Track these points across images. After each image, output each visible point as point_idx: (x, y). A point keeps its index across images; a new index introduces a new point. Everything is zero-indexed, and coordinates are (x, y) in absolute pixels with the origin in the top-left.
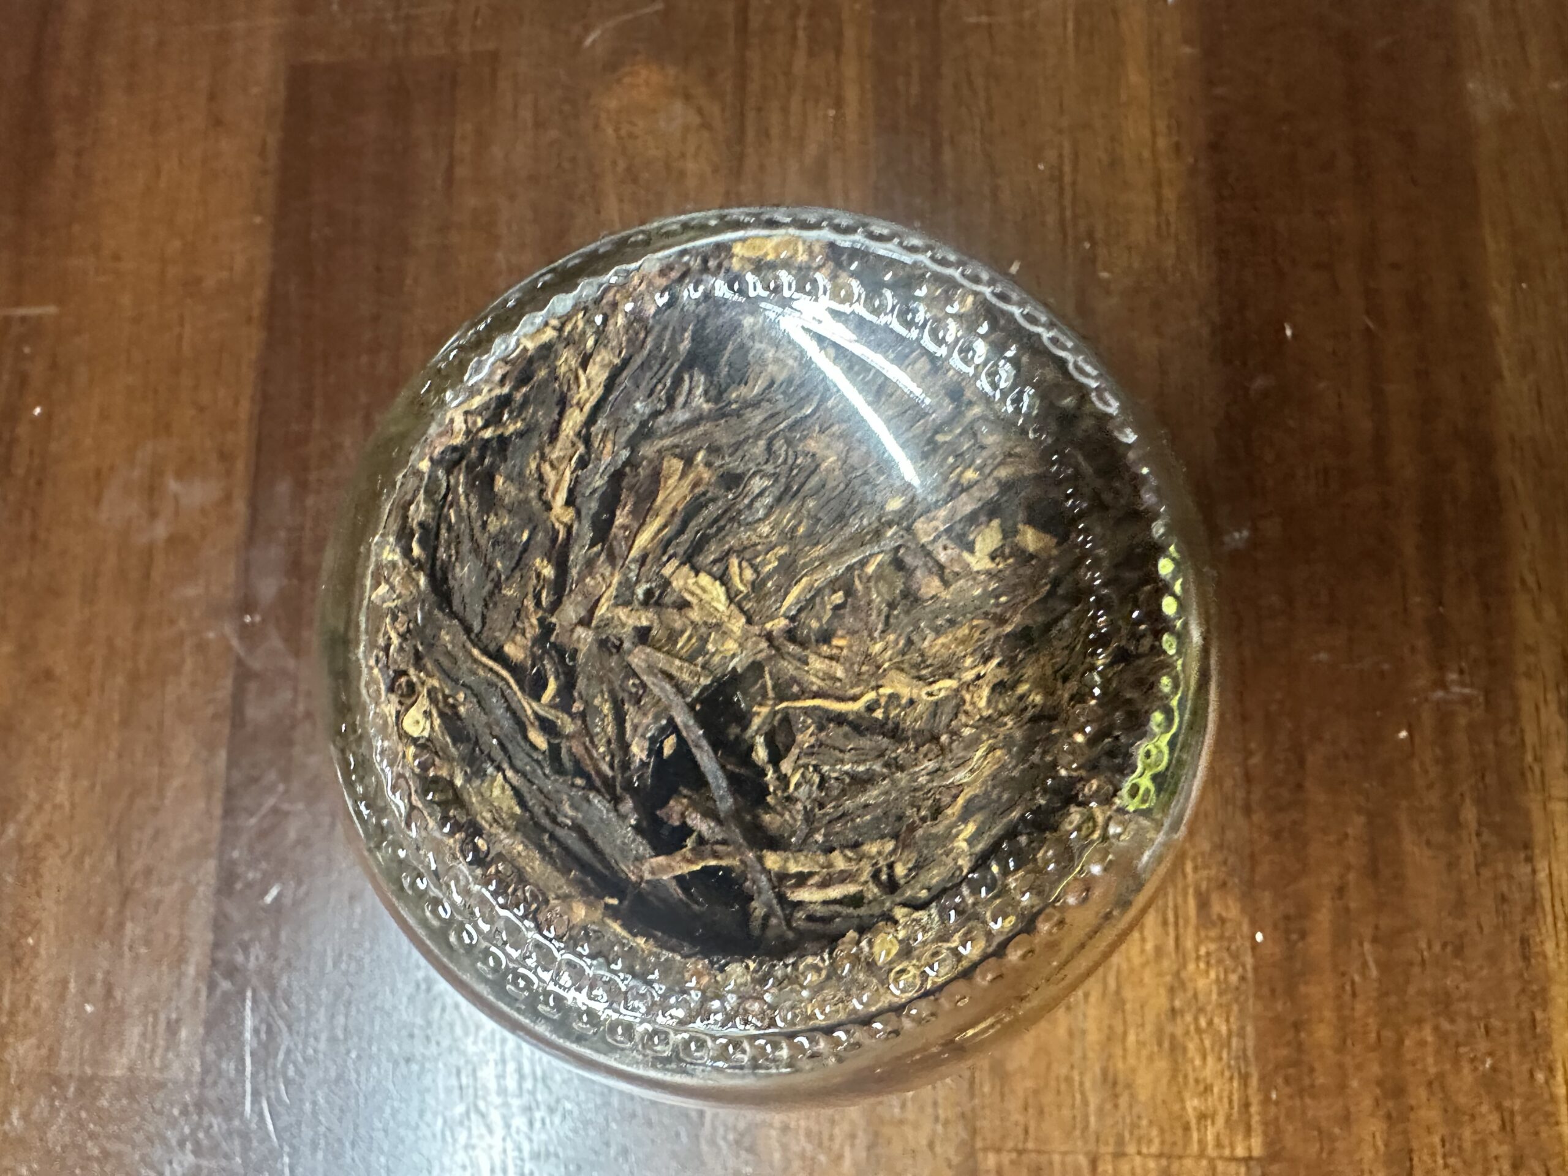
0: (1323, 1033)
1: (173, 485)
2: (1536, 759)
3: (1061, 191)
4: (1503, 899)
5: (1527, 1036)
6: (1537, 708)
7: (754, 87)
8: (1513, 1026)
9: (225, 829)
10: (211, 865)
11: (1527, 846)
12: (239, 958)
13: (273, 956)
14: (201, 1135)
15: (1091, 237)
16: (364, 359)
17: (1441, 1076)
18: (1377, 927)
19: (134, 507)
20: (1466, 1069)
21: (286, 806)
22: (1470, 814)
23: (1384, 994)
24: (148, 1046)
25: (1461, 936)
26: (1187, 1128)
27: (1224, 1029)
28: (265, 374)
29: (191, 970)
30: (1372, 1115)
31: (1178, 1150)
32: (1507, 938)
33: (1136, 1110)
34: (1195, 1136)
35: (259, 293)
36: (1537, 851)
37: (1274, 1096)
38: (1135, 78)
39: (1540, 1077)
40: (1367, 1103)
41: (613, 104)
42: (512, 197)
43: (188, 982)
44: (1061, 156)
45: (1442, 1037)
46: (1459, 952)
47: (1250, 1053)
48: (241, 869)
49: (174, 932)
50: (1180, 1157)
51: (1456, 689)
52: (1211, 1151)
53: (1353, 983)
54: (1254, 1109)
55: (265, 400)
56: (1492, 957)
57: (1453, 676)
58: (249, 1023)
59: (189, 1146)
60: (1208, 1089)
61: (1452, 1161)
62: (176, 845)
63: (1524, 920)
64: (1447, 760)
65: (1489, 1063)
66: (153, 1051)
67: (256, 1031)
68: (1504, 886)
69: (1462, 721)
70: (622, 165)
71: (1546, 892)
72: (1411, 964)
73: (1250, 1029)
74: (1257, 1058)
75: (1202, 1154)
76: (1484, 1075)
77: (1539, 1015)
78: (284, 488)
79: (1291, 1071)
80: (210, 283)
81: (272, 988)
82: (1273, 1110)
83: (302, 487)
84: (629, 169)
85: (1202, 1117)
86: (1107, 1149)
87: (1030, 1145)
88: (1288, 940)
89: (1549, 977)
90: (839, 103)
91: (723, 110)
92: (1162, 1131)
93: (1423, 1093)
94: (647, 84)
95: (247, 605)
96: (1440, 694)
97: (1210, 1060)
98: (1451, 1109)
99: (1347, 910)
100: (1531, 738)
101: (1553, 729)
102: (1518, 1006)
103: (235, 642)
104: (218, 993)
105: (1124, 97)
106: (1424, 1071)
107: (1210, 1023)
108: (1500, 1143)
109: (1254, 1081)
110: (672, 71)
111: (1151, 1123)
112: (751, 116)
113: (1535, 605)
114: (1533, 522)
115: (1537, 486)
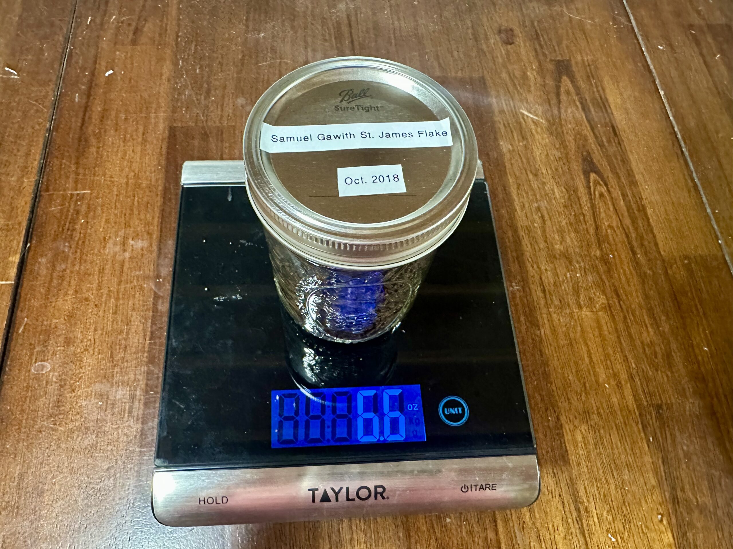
1: (131, 242)
2: (537, 304)
4: (534, 340)
5: (544, 375)
6: (536, 291)
8: (540, 373)
9: (150, 344)
11: (538, 326)
19: (118, 248)
20: (530, 386)
22: (522, 319)
29: (139, 389)
32: (536, 350)
36: (541, 327)
39: (549, 385)
43: (138, 393)
51: (515, 287)
55: (163, 218)
56: (533, 355)
57: (514, 284)
62: (133, 350)
63: (540, 345)
64: (515, 305)
65: (535, 383)
68: (534, 336)
69: (518, 295)
71: (544, 337)
76: (535, 386)
77: (546, 369)
89: (548, 359)
95: (158, 276)
96: (511, 288)
100: (535, 299)
101: (541, 296)
103: (153, 287)
113: (532, 266)
114: (529, 246)
115: (529, 237)
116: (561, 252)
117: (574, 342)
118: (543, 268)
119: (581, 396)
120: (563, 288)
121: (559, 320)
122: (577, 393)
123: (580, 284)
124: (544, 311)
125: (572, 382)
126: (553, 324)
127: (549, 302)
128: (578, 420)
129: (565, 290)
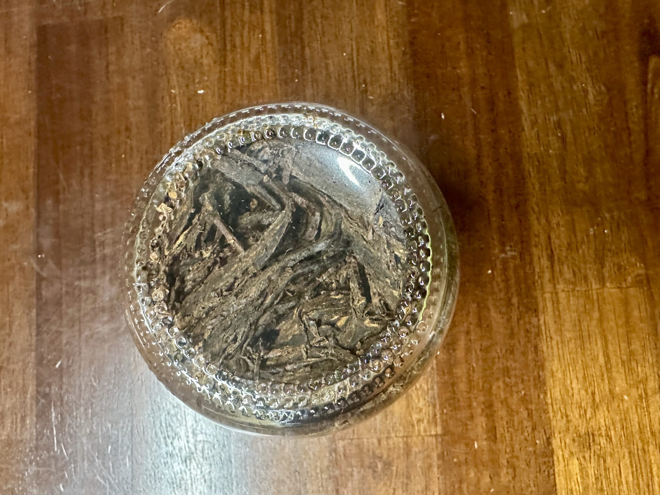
0: (462, 386)
1: (5, 204)
2: (539, 277)
3: (353, 64)
4: (527, 331)
5: (537, 382)
6: (539, 258)
7: (228, 27)
8: (532, 379)
9: (37, 340)
10: (33, 354)
11: (536, 311)
12: (47, 390)
13: (61, 388)
14: (38, 458)
15: (365, 82)
16: (78, 148)
17: (506, 399)
18: (481, 346)
20: (515, 395)
21: (61, 329)
22: (515, 300)
23: (485, 370)
24: (14, 426)
25: (513, 347)
26: (413, 425)
27: (426, 388)
28: (38, 156)
29: (29, 396)
30: (481, 415)
31: (410, 434)
32: (529, 346)
33: (395, 420)
34: (416, 428)
35: (33, 123)
36: (540, 313)
37: (445, 411)
38: (380, 16)
39: (542, 396)
40: (479, 411)
41: (172, 37)
42: (134, 78)
43: (28, 400)
44: (352, 49)
45: (507, 385)
46: (512, 352)
47: (436, 397)
48: (45, 355)
49: (21, 382)
50: (411, 437)
51: (510, 253)
52: (422, 433)
53: (473, 367)
54: (438, 416)
55: (39, 167)
56: (524, 354)
57: (508, 248)
58: (53, 415)
59: (34, 463)
60: (421, 410)
61: (510, 429)
62: (19, 348)
63: (535, 339)
64: (507, 280)
65: (523, 392)
66: (16, 428)
67: (56, 417)
68: (528, 326)
69: (512, 265)
70: (177, 61)
71: (543, 328)
72: (494, 358)
73: (435, 387)
74: (439, 397)
75: (419, 434)
76: (522, 397)
77: (541, 373)
78: (49, 202)
79: (452, 401)
80: (12, 120)
81: (62, 401)
82: (444, 417)
83: (57, 202)
84: (180, 63)
85: (419, 421)
86: (383, 436)
87: (355, 436)
88: (449, 352)
89: (545, 360)
90: (263, 32)
91: (217, 37)
92: (404, 427)
93: (500, 405)
94: (185, 27)
95: (39, 251)
96: (503, 255)
97: (421, 400)
98: (510, 411)
99: (470, 340)
100: (537, 270)
101: (545, 266)
102: (533, 370)
103: (35, 266)
104: (40, 404)
105: (376, 24)
106: (500, 397)
107: (421, 386)
108: (528, 421)
109: (438, 407)
110: (195, 21)
111: (400, 424)
112: (228, 39)
113: (538, 219)
114: (537, 186)
115: (538, 172)
116: (585, 193)
117: (585, 334)
118: (554, 221)
119: (585, 411)
120: (581, 252)
121: (569, 301)
122: (580, 407)
123: (608, 246)
124: (548, 287)
125: (576, 391)
126: (558, 307)
127: (557, 274)
128: (576, 444)
129: (584, 256)
